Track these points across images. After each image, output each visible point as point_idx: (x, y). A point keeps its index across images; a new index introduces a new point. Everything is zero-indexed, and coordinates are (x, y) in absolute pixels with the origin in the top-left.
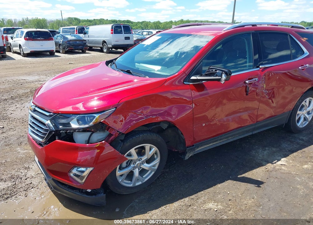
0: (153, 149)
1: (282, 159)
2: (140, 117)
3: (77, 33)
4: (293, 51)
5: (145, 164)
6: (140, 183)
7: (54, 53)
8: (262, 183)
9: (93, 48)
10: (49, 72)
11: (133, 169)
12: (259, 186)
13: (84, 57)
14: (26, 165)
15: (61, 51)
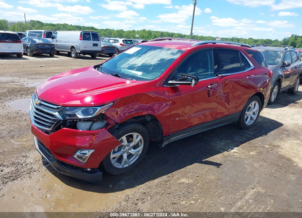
0: (139, 137)
1: (235, 148)
2: (131, 110)
3: (44, 37)
4: (243, 64)
5: (132, 150)
6: (127, 165)
7: (22, 55)
8: (220, 165)
9: (60, 52)
10: (22, 73)
11: (123, 154)
12: (218, 167)
13: (53, 61)
14: (24, 154)
15: (29, 54)
